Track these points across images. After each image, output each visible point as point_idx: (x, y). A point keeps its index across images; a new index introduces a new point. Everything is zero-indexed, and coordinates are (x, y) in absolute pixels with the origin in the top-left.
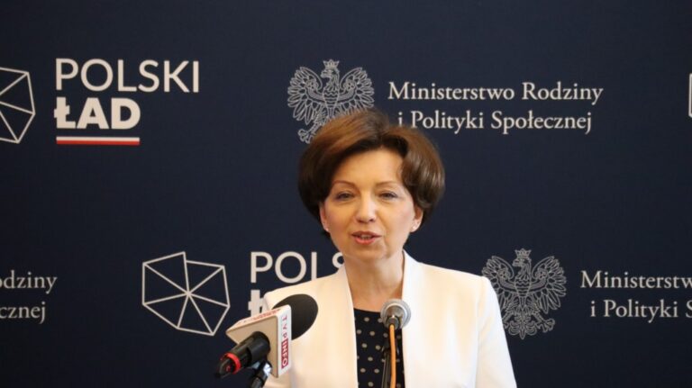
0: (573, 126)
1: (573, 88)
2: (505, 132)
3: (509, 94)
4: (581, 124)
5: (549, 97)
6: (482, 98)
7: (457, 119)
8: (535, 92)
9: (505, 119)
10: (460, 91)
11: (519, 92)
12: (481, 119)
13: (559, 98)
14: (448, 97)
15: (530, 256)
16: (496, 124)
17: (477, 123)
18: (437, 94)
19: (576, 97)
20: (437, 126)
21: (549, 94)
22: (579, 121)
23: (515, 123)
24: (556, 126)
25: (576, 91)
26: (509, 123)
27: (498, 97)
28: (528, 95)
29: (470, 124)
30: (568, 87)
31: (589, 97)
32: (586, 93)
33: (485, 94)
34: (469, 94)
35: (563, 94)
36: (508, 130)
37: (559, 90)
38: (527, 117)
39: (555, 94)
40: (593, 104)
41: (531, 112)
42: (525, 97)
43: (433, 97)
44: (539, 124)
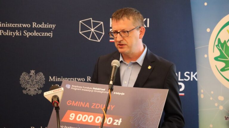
0: (47, 35)
1: (47, 24)
2: (28, 37)
3: (29, 26)
4: (50, 35)
5: (40, 27)
6: (21, 27)
7: (14, 33)
8: (36, 25)
9: (28, 33)
10: (14, 25)
11: (32, 25)
12: (21, 33)
13: (43, 27)
14: (11, 26)
15: (35, 72)
16: (25, 34)
17: (19, 34)
18: (7, 25)
19: (48, 27)
20: (8, 35)
21: (40, 26)
22: (49, 34)
23: (31, 34)
24: (42, 35)
25: (48, 25)
26: (29, 34)
27: (25, 26)
28: (34, 26)
29: (17, 34)
30: (45, 24)
31: (52, 27)
32: (51, 26)
33: (22, 25)
34: (17, 25)
35: (44, 26)
36: (28, 36)
37: (43, 25)
38: (34, 32)
39: (42, 26)
40: (53, 29)
41: (35, 31)
42: (33, 27)
43: (6, 26)
44: (37, 34)
